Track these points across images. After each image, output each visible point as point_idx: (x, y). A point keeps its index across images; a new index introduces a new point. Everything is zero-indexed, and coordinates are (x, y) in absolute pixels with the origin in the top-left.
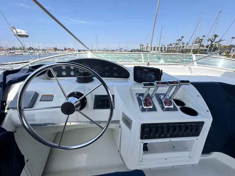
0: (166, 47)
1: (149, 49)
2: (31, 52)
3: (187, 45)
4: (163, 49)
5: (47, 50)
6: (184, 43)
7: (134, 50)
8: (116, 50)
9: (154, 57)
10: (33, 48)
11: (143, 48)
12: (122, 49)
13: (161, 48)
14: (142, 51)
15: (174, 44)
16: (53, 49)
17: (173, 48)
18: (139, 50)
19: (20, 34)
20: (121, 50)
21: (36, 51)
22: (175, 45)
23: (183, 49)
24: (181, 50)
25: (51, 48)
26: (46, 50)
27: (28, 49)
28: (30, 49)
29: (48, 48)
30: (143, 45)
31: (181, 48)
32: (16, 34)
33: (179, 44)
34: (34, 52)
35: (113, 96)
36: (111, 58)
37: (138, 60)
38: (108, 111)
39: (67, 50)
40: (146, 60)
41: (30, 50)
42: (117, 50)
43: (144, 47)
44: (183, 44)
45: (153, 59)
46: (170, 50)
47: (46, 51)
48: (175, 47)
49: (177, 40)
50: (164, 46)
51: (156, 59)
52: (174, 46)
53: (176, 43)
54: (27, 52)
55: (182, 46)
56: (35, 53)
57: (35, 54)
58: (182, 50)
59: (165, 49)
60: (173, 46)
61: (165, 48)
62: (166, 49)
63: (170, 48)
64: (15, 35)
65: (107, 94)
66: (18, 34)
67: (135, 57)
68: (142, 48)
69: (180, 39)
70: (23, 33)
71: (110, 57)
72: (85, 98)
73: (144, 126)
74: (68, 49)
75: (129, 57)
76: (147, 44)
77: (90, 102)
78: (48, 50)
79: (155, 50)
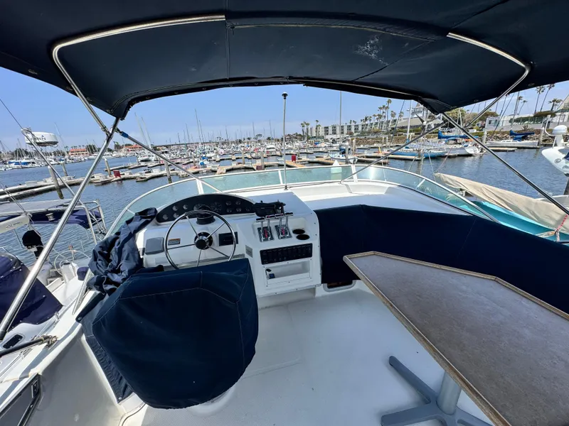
0: (359, 123)
1: (322, 133)
2: (24, 161)
3: (400, 116)
4: (353, 130)
5: (68, 152)
6: (395, 114)
7: (289, 135)
8: (246, 140)
9: (335, 149)
10: (29, 151)
11: (309, 129)
12: (260, 135)
13: (349, 127)
14: (308, 136)
15: (374, 116)
16: (84, 148)
17: (373, 126)
18: (300, 135)
19: (41, 141)
20: (259, 138)
21: (37, 158)
22: (377, 119)
23: (394, 126)
24: (390, 129)
25: (78, 148)
26: (66, 153)
27: (13, 154)
28: (19, 153)
29: (70, 149)
30: (308, 124)
31: (390, 124)
32: (33, 141)
33: (385, 117)
34: (32, 160)
35: (236, 233)
36: (237, 159)
37: (299, 159)
38: (232, 246)
39: (123, 150)
40: (317, 157)
41: (20, 156)
42: (249, 139)
43: (309, 127)
44: (393, 115)
45: (331, 155)
46: (367, 130)
47: (66, 157)
48: (377, 123)
49: (380, 108)
50: (355, 122)
51: (338, 154)
52: (376, 121)
53: (379, 115)
54: (10, 163)
55: (390, 119)
56: (33, 163)
57: (36, 165)
58: (393, 129)
59: (356, 129)
60: (374, 120)
61: (357, 126)
62: (360, 129)
63: (367, 125)
64: (31, 144)
65: (230, 232)
66: (38, 141)
67: (292, 152)
68: (305, 131)
69: (384, 106)
70: (48, 137)
71: (234, 158)
72: (211, 237)
73: (262, 252)
74: (126, 145)
75: (278, 153)
76: (317, 121)
77: (216, 240)
78: (70, 153)
79: (335, 133)
